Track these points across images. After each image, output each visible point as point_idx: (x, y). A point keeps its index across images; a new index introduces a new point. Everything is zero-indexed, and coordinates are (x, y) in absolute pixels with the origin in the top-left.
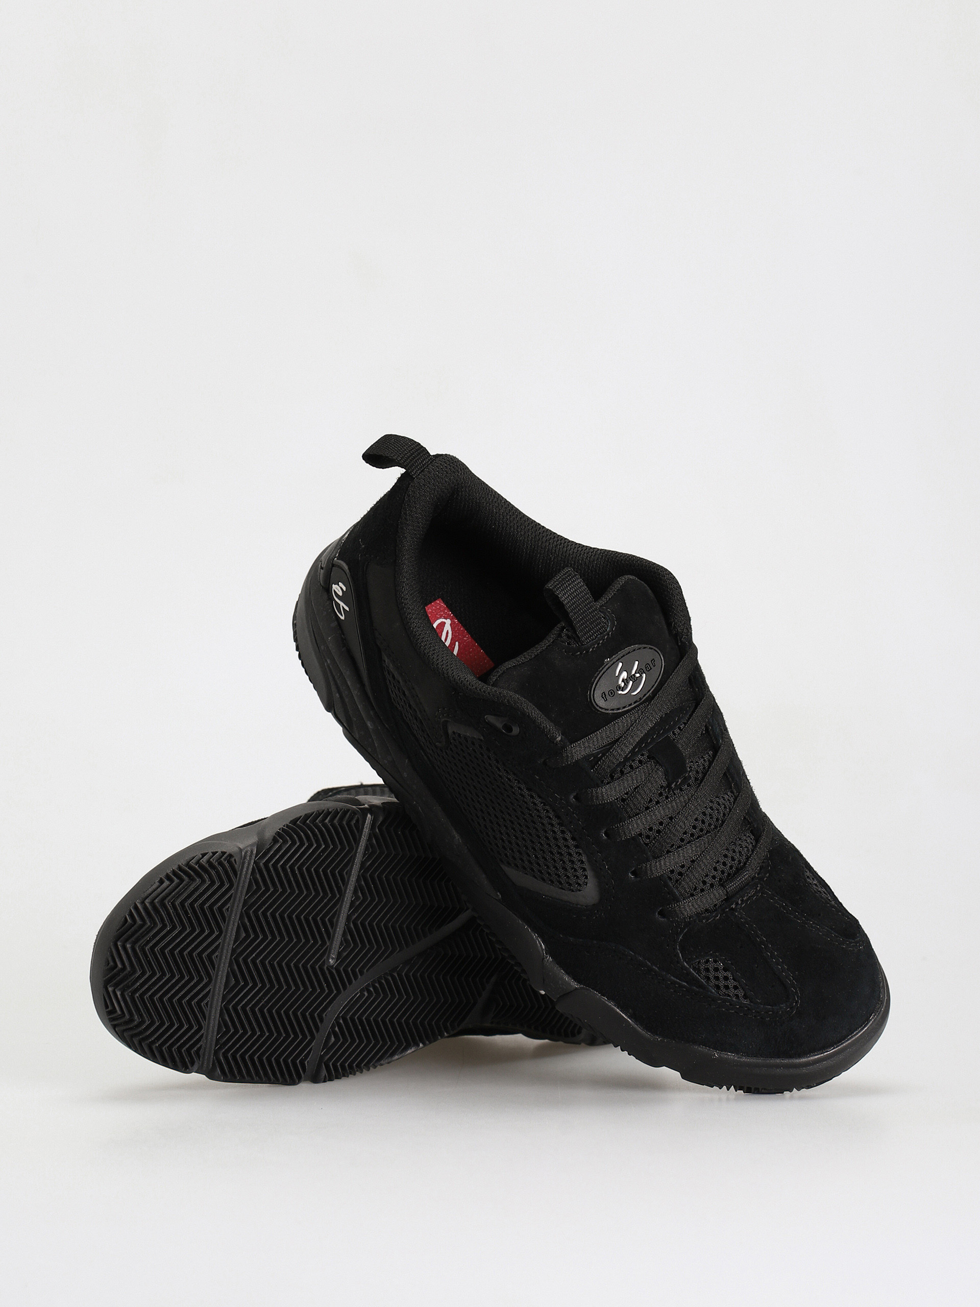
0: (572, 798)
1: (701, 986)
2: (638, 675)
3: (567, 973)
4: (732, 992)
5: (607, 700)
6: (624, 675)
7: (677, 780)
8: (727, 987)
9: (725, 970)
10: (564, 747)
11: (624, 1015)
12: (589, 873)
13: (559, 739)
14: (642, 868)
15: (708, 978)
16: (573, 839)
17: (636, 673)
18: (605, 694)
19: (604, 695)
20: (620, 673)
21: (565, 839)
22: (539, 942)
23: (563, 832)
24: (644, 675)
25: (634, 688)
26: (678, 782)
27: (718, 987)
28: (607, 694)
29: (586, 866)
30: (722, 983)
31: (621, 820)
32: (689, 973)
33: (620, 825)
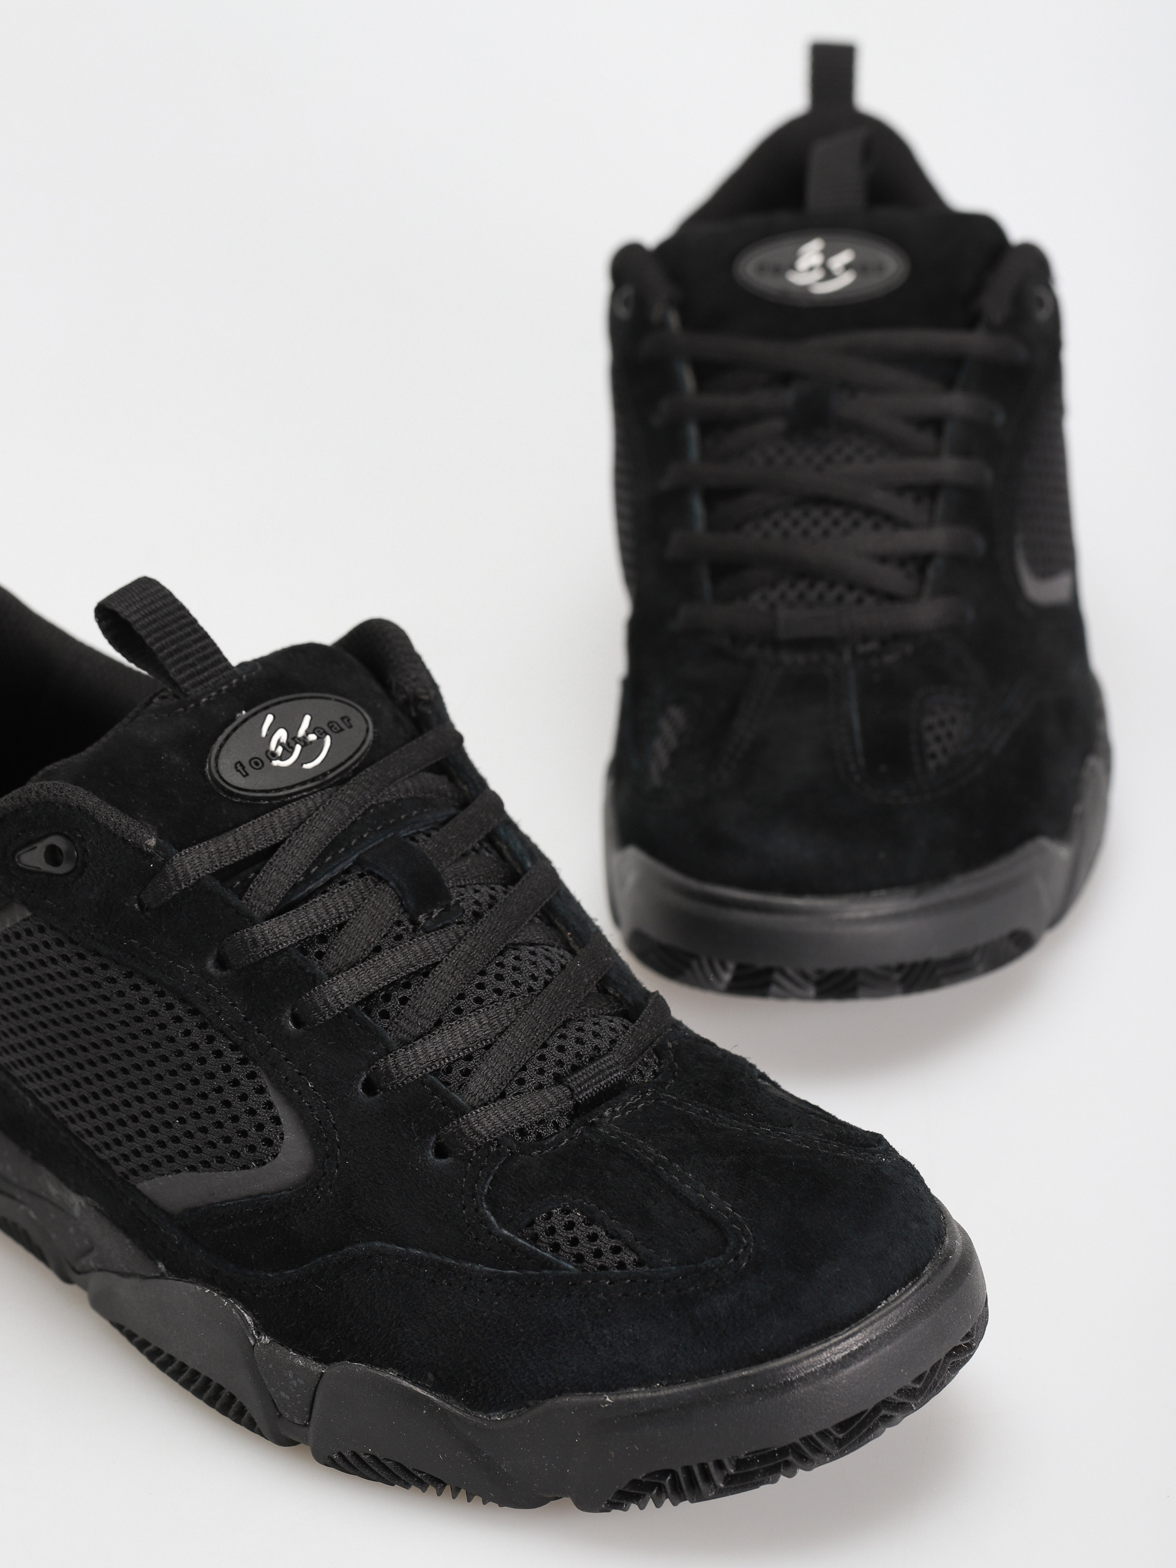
0: (210, 963)
1: (545, 1264)
2: (312, 737)
3: (302, 1353)
4: (609, 1259)
5: (247, 774)
6: (282, 735)
7: (430, 911)
8: (598, 1254)
9: (589, 1222)
10: (168, 859)
11: (419, 1390)
12: (282, 1110)
13: (152, 842)
14: (378, 1067)
15: (556, 1247)
16: (234, 1048)
17: (307, 733)
18: (241, 765)
19: (239, 766)
20: (272, 730)
21: (219, 1054)
22: (238, 1311)
23: (211, 1039)
24: (328, 740)
25: (304, 758)
26: (432, 913)
27: (580, 1258)
28: (246, 764)
29: (273, 1095)
30: (585, 1248)
31: (314, 981)
32: (515, 1248)
33: (315, 990)
